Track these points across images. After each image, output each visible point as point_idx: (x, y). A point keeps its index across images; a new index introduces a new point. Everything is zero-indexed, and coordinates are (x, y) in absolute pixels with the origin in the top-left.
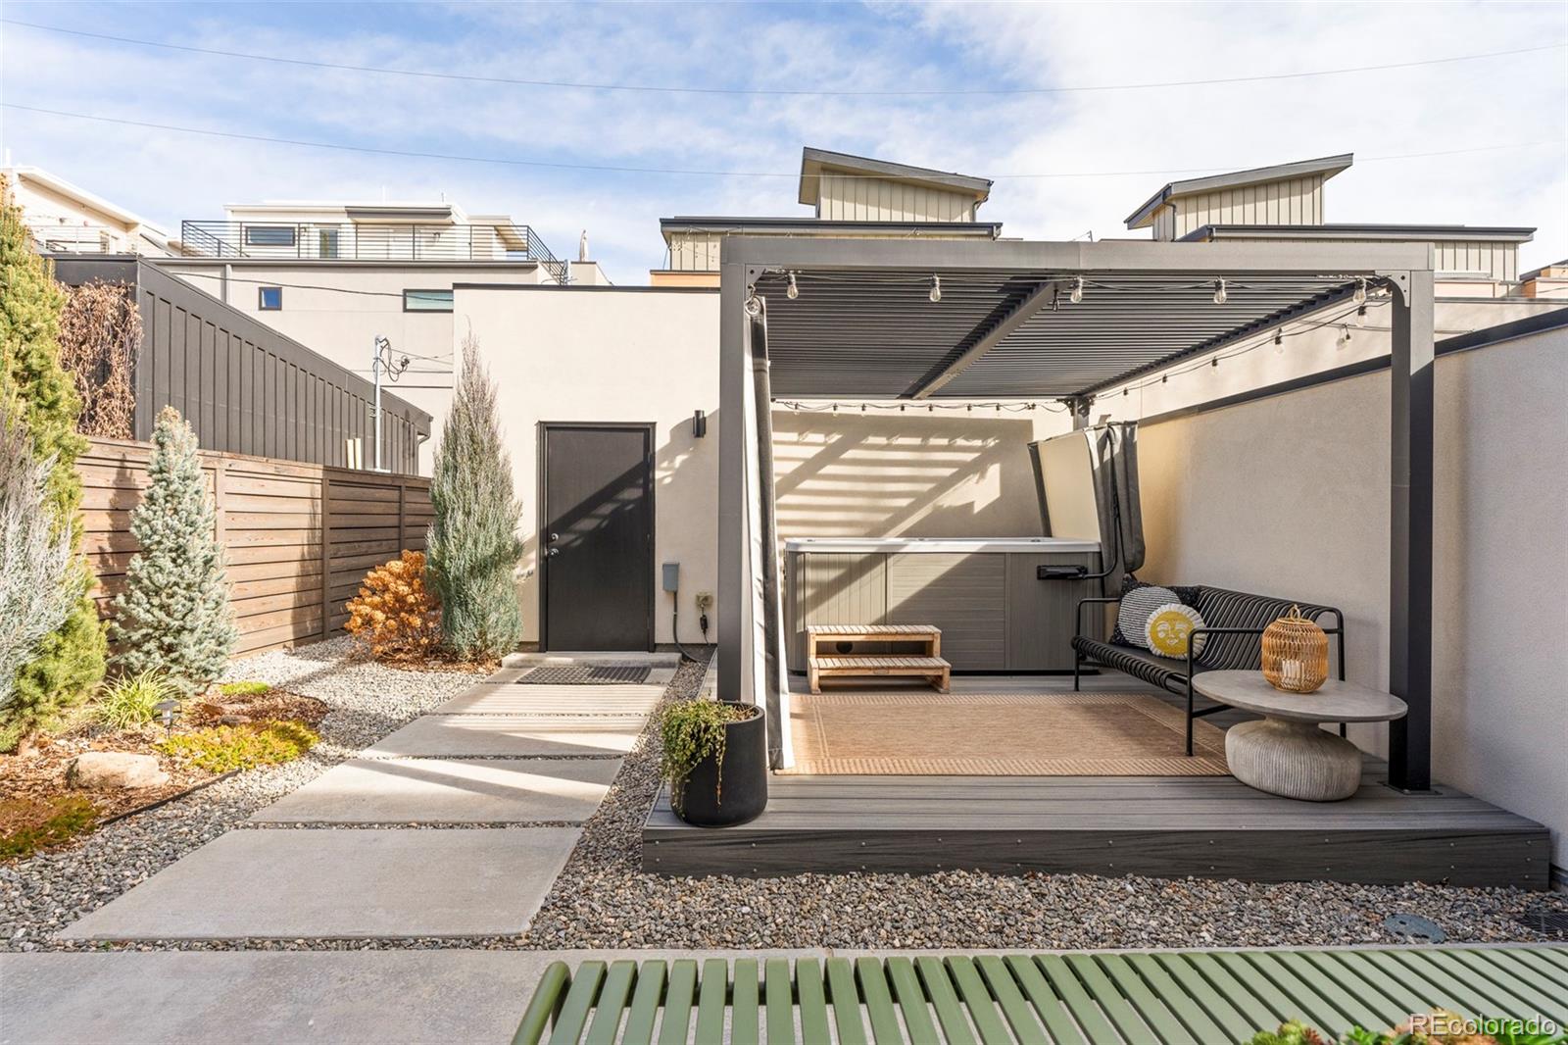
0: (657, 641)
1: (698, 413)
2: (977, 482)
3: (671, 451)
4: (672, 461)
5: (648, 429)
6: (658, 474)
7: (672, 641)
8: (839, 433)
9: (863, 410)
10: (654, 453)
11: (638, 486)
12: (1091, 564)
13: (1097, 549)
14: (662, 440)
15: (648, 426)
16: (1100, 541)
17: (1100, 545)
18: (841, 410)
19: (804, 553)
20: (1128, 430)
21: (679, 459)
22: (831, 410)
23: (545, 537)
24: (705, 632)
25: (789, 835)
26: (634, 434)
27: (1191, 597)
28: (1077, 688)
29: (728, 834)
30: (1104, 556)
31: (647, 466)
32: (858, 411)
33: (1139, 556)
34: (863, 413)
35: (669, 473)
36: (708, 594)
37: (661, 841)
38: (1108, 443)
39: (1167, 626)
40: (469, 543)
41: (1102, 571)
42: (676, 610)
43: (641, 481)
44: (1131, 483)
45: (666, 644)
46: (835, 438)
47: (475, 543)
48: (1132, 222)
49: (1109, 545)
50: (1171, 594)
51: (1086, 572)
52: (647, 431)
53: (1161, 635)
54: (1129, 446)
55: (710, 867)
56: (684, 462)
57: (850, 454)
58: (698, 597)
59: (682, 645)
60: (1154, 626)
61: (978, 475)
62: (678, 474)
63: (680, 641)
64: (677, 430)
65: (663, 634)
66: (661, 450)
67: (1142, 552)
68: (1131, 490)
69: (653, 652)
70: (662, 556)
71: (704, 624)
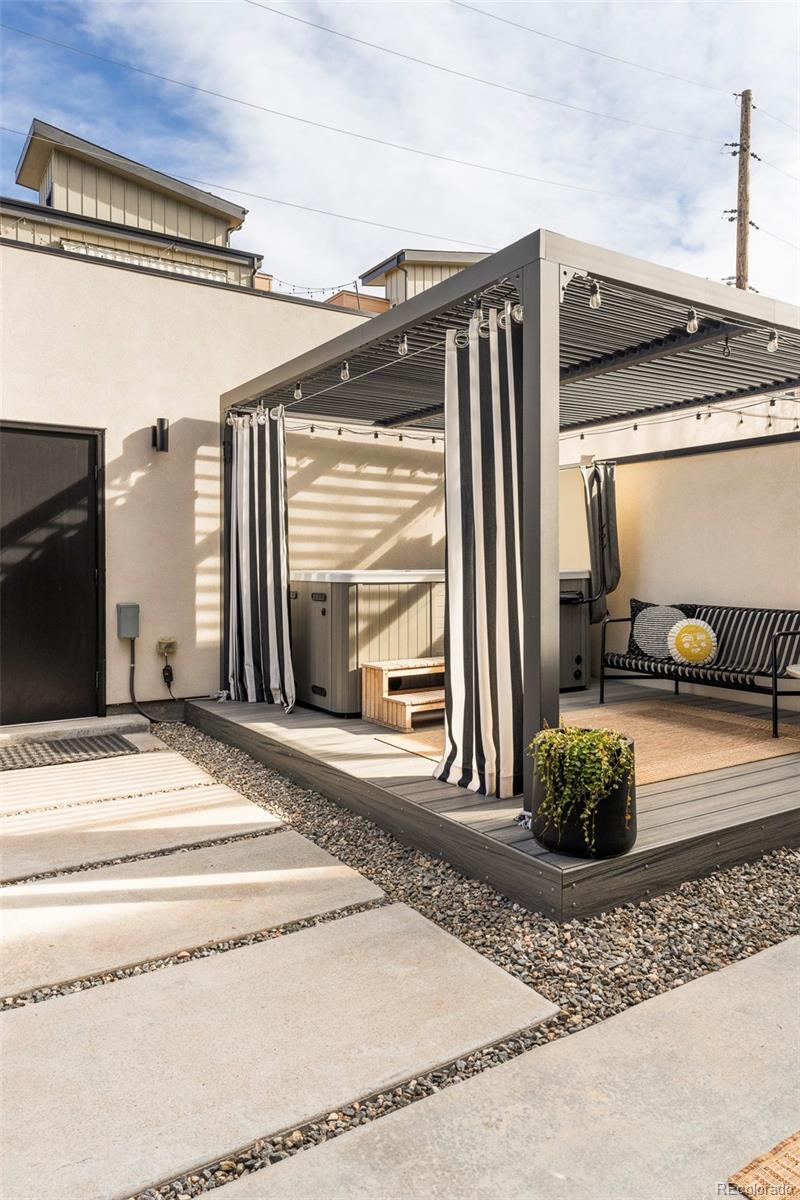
0: (108, 703)
1: (161, 421)
2: (434, 515)
3: (124, 466)
4: (126, 478)
5: (96, 436)
6: (109, 494)
7: (129, 700)
8: (310, 457)
9: (340, 434)
10: (103, 467)
11: (81, 507)
12: (584, 589)
13: (587, 576)
14: (113, 451)
15: (96, 433)
16: (590, 569)
17: (590, 573)
18: (318, 433)
19: (356, 584)
20: (609, 470)
21: (135, 477)
22: (307, 432)
24: (169, 686)
26: (76, 442)
27: (690, 611)
28: (602, 701)
29: (629, 860)
30: (593, 582)
31: (92, 484)
32: (334, 435)
33: (615, 581)
34: (340, 438)
35: (122, 493)
36: (173, 640)
37: (577, 882)
38: (595, 483)
39: (690, 637)
41: (590, 596)
42: (133, 661)
43: (85, 501)
44: (611, 517)
45: (121, 705)
46: (307, 462)
49: (597, 573)
50: (677, 611)
51: (582, 597)
52: (92, 440)
53: (687, 646)
54: (610, 484)
56: (140, 481)
57: (322, 481)
58: (160, 643)
59: (139, 703)
60: (678, 638)
61: (435, 508)
62: (133, 495)
63: (138, 699)
64: (130, 442)
65: (116, 691)
66: (111, 463)
67: (618, 578)
68: (611, 523)
69: (105, 716)
70: (117, 592)
71: (168, 676)
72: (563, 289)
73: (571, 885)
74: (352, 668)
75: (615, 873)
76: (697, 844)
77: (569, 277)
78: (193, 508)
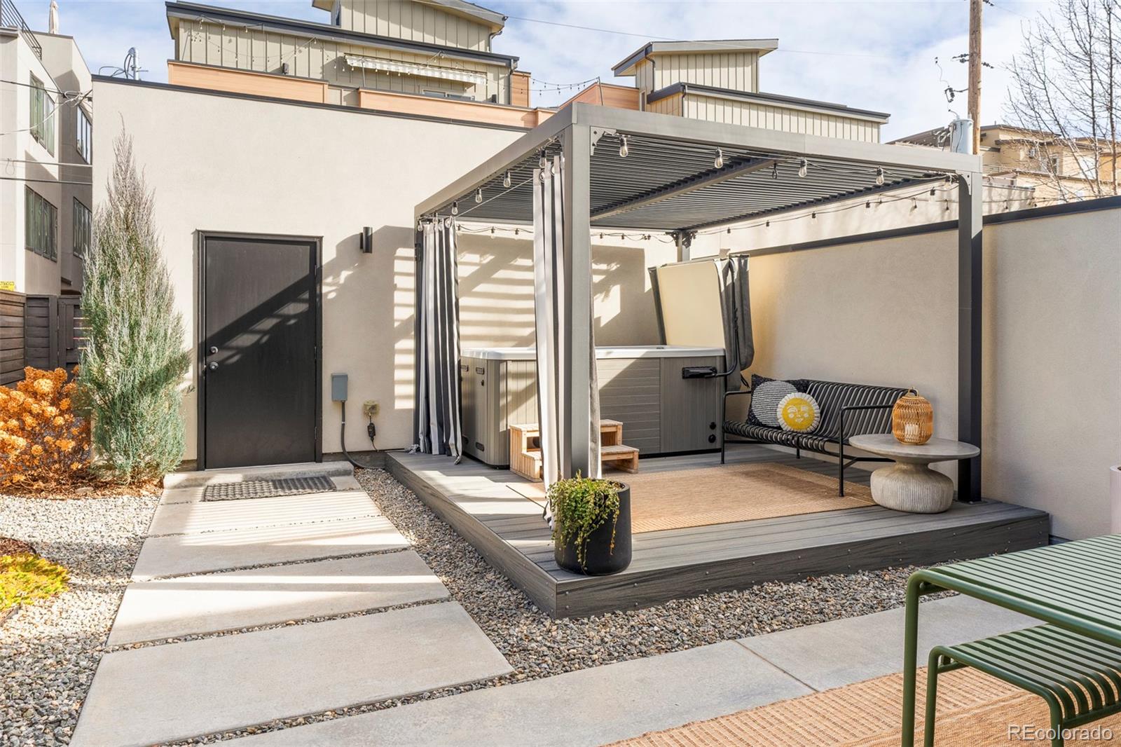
0: (323, 452)
1: (367, 229)
2: (603, 301)
3: (337, 266)
4: (338, 275)
5: (316, 243)
6: (325, 289)
7: (340, 450)
8: (492, 255)
9: (517, 233)
10: (321, 266)
11: (303, 301)
12: (719, 366)
13: (722, 354)
14: (328, 254)
15: (315, 240)
16: (724, 347)
17: (724, 350)
18: (498, 234)
19: (506, 361)
20: (743, 261)
21: (345, 274)
22: (489, 233)
23: (204, 350)
24: (372, 441)
25: (659, 573)
26: (300, 248)
27: (802, 386)
28: (723, 462)
29: (618, 578)
30: (727, 359)
31: (314, 277)
32: (512, 235)
33: (749, 359)
34: (517, 237)
35: (334, 288)
36: (376, 403)
37: (570, 591)
38: (730, 272)
39: (794, 409)
40: (139, 358)
41: (725, 371)
42: (344, 420)
43: (306, 296)
44: (744, 302)
45: (334, 454)
46: (489, 258)
47: (146, 356)
48: (619, 69)
49: (731, 350)
50: (790, 385)
51: (716, 372)
52: (313, 245)
53: (791, 416)
54: (743, 273)
55: (605, 607)
56: (348, 279)
57: (502, 274)
58: (365, 406)
59: (348, 452)
60: (785, 409)
61: (604, 294)
62: (342, 289)
63: (347, 450)
64: (342, 247)
65: (330, 443)
66: (328, 264)
67: (752, 356)
68: (745, 307)
69: (321, 462)
70: (331, 364)
71: (372, 431)
72: (594, 145)
73: (564, 592)
74: (502, 428)
75: (605, 587)
76: (685, 572)
77: (599, 136)
78: (393, 300)
